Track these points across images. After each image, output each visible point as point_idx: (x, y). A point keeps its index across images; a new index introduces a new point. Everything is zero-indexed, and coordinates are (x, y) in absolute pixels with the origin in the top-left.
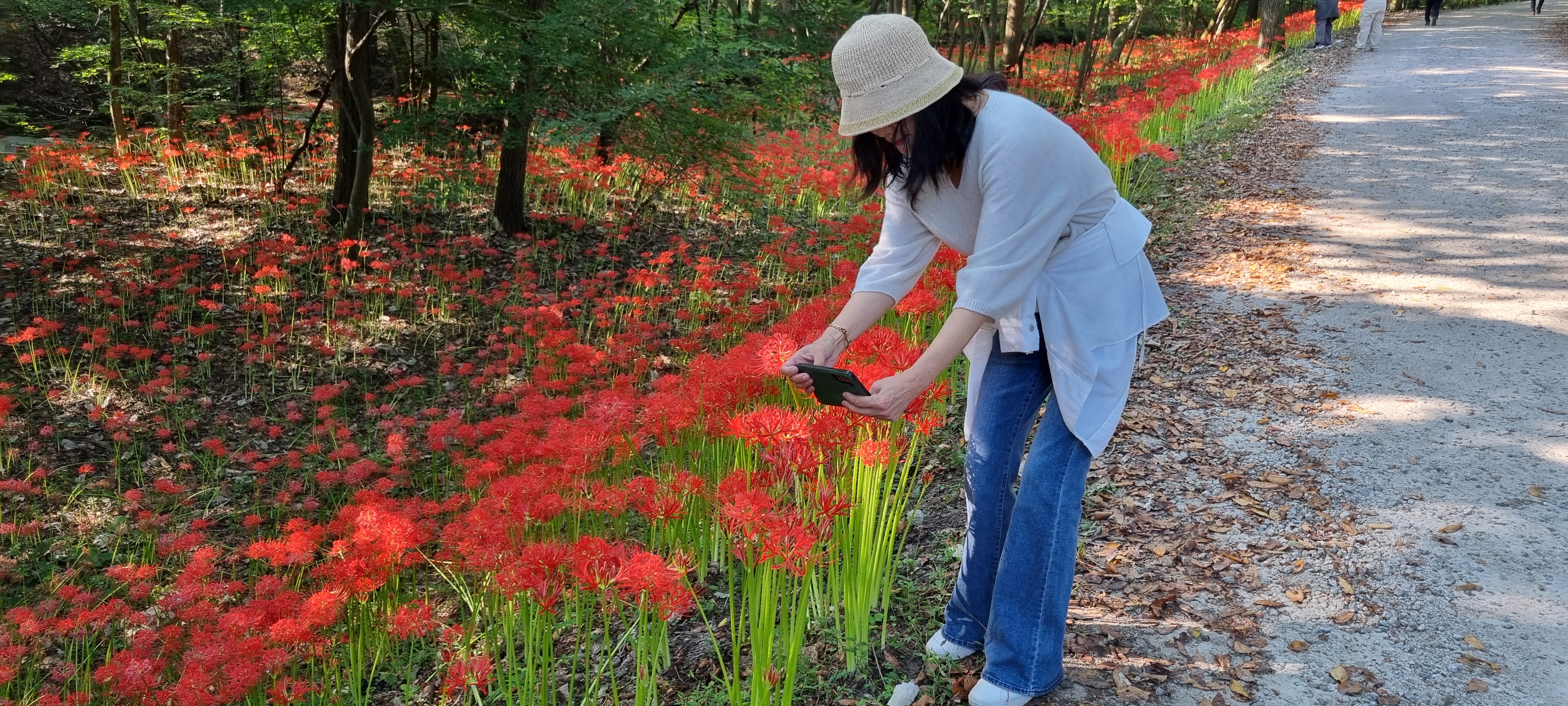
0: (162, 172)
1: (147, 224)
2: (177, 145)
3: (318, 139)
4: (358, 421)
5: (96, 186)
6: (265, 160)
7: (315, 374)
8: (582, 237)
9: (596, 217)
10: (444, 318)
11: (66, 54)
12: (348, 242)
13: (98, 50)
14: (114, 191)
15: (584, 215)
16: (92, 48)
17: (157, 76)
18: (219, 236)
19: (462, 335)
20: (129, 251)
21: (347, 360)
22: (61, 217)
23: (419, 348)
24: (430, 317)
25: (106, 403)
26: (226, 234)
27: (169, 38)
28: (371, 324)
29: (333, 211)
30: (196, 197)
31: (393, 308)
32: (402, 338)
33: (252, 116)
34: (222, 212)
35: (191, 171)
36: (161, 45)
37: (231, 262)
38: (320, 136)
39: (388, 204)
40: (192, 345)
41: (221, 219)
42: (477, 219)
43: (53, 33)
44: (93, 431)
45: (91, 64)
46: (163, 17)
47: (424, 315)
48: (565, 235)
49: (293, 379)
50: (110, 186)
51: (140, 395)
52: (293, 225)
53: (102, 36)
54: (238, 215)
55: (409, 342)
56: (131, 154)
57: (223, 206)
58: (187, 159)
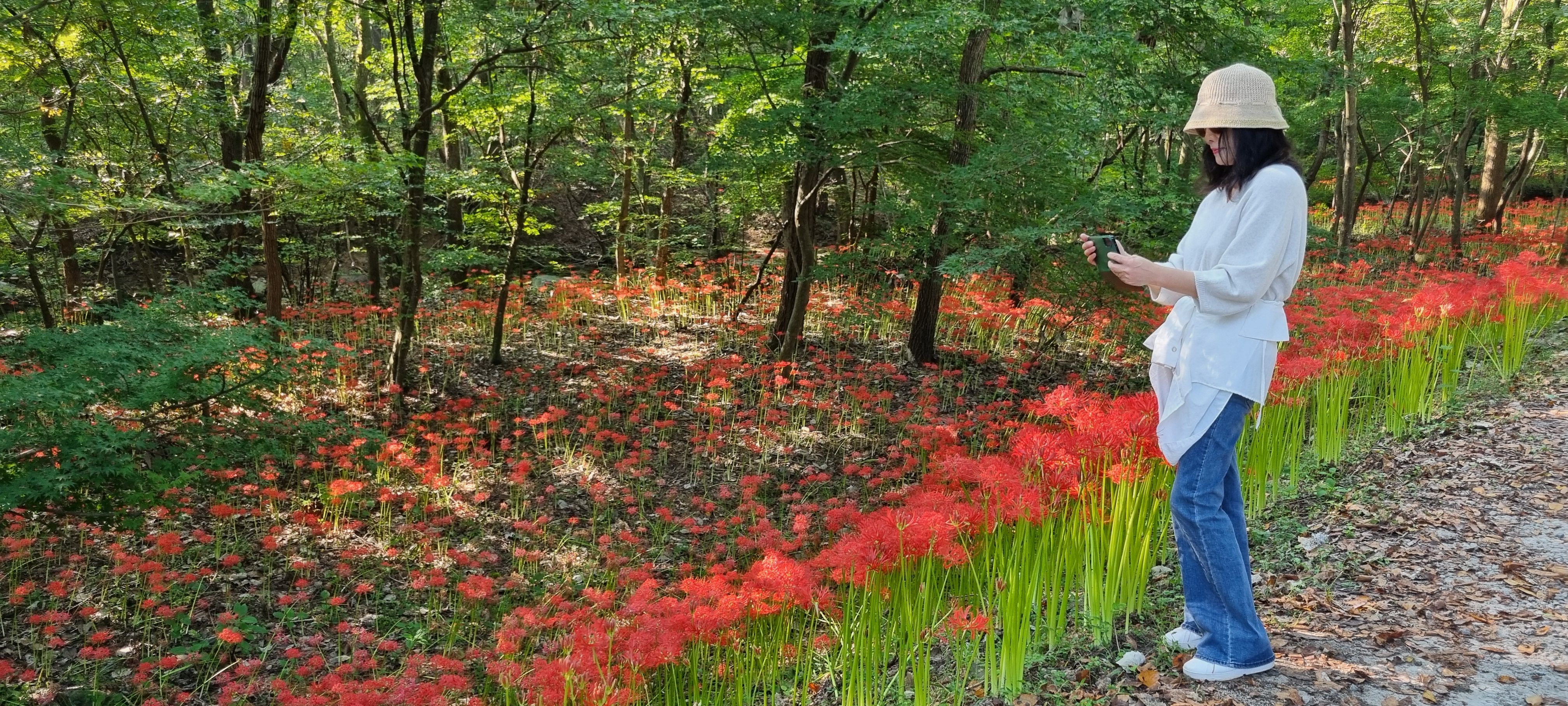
0: (647, 304)
1: (633, 343)
2: (662, 282)
3: (769, 280)
4: (774, 510)
5: (599, 313)
6: (726, 295)
7: (745, 469)
8: (985, 371)
9: (1001, 355)
10: (855, 433)
11: (590, 208)
12: (782, 363)
13: (612, 206)
14: (611, 318)
15: (990, 352)
16: (608, 204)
17: (651, 225)
18: (684, 355)
19: (869, 448)
20: (617, 363)
21: (771, 461)
22: (573, 334)
23: (831, 456)
24: (843, 430)
25: (591, 477)
26: (689, 354)
27: (665, 195)
28: (794, 433)
29: (774, 339)
30: (669, 324)
31: (813, 421)
32: (818, 447)
33: (719, 260)
34: (688, 336)
35: (669, 302)
36: (657, 201)
37: (691, 376)
38: (771, 277)
39: (820, 335)
40: (655, 438)
41: (687, 341)
42: (892, 350)
43: (581, 194)
44: (580, 497)
45: (606, 217)
46: (662, 178)
47: (839, 428)
48: (970, 368)
49: (728, 472)
50: (609, 313)
51: (614, 473)
52: (741, 349)
53: (616, 195)
54: (700, 339)
55: (823, 450)
56: (627, 287)
57: (689, 332)
58: (667, 294)
